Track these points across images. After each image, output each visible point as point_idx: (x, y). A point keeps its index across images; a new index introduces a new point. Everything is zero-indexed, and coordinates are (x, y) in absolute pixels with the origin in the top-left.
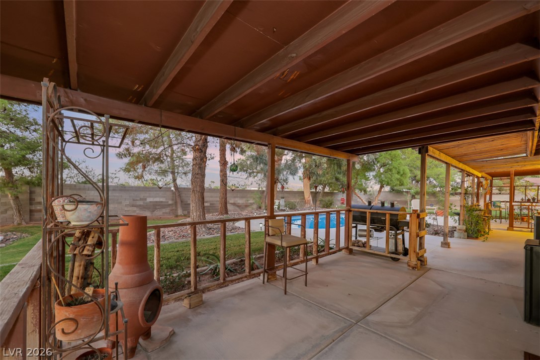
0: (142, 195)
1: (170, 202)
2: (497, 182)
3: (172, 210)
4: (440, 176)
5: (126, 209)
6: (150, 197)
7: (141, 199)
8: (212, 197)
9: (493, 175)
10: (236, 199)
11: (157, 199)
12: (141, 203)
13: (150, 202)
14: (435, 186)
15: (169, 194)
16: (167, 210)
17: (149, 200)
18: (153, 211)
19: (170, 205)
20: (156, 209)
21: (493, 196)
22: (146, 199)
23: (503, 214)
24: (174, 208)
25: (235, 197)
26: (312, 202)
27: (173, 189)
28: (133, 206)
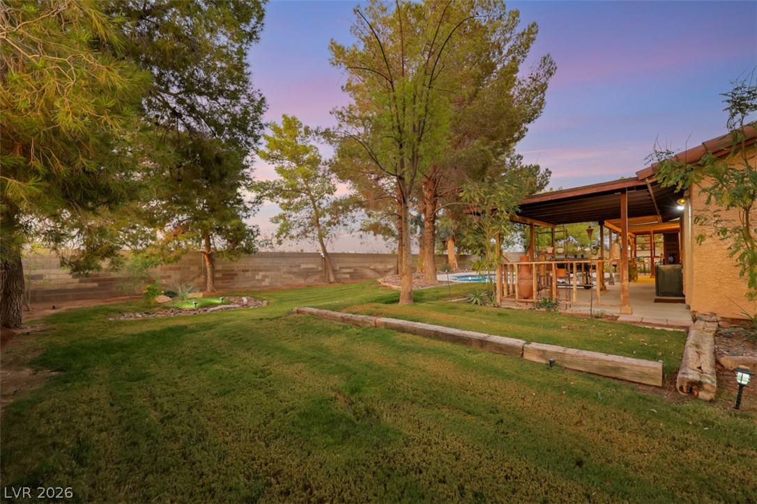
0: (297, 261)
1: (320, 269)
2: (640, 239)
3: (322, 277)
4: (582, 234)
5: (284, 276)
6: (303, 263)
7: (296, 266)
8: (355, 262)
9: (636, 234)
10: (376, 264)
11: (310, 266)
12: (296, 270)
13: (304, 269)
14: (576, 245)
15: (319, 260)
16: (317, 277)
17: (303, 266)
18: (306, 279)
19: (320, 271)
20: (309, 276)
21: (637, 252)
22: (300, 266)
23: (647, 269)
24: (323, 274)
25: (375, 262)
26: (457, 265)
27: (322, 254)
28: (290, 273)
